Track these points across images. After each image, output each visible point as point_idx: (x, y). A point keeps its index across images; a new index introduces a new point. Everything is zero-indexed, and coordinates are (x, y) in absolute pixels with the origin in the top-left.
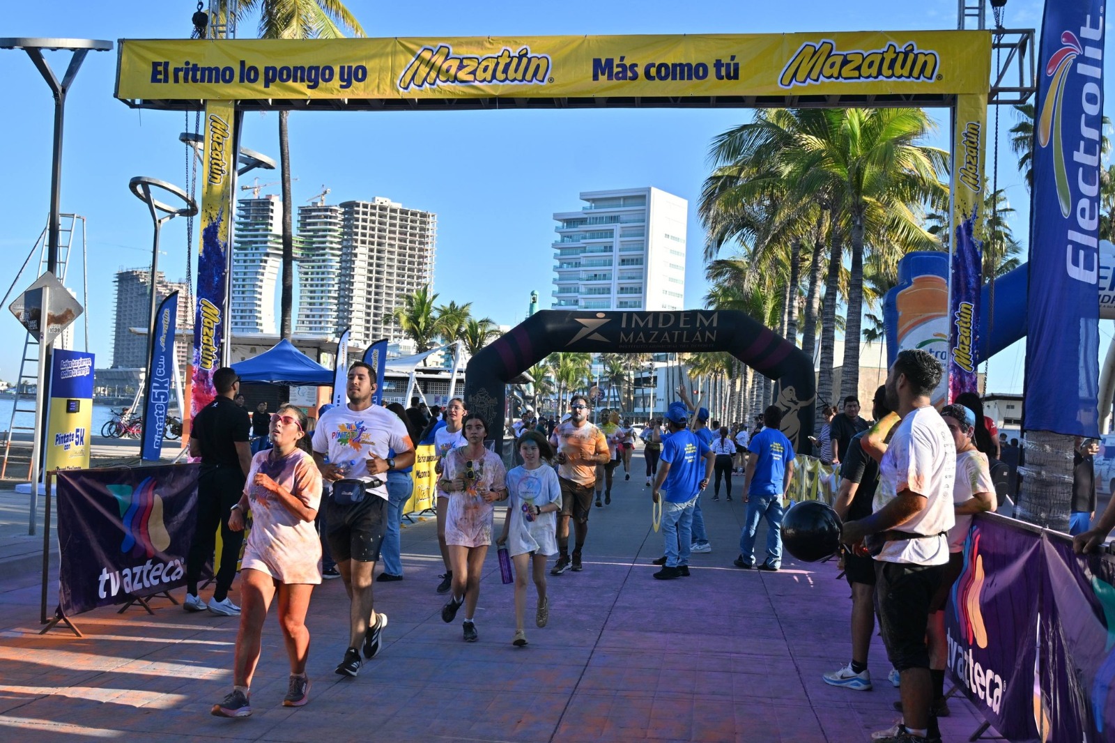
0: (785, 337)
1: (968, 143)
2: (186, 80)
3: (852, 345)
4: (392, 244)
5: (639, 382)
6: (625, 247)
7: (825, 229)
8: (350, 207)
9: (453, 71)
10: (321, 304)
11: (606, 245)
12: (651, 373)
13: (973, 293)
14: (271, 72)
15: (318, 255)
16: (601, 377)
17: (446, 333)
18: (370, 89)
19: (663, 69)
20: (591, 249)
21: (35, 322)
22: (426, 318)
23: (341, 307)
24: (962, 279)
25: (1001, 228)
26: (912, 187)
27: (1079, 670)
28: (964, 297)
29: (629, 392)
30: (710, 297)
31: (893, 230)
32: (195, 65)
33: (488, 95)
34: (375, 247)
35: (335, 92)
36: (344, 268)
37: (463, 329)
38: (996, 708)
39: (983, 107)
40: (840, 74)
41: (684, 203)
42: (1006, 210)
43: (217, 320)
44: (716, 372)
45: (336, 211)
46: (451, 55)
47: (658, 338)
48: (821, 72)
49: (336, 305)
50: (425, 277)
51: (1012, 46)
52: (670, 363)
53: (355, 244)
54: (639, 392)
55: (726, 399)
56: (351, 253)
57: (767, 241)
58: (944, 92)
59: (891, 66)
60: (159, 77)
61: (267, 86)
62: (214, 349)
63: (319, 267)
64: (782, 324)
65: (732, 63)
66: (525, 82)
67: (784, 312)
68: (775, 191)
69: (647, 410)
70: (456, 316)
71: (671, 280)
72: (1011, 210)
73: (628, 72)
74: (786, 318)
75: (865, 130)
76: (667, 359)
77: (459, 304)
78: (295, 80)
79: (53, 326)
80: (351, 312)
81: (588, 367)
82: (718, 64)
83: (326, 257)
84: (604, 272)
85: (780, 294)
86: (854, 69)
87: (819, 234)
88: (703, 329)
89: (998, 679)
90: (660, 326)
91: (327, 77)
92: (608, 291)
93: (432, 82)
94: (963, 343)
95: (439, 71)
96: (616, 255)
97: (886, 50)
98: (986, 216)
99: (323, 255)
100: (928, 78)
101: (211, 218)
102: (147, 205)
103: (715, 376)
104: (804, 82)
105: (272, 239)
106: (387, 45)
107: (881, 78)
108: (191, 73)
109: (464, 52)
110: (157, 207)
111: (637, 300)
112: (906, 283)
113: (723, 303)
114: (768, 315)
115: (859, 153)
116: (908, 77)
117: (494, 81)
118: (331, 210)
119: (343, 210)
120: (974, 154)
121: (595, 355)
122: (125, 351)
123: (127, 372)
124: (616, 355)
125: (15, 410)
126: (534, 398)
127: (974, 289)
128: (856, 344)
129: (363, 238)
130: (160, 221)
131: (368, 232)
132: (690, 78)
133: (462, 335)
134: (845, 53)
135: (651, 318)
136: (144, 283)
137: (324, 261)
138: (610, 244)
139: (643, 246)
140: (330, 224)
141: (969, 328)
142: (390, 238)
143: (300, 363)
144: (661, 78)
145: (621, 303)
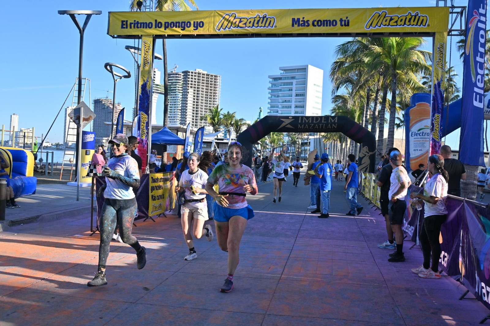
0: (364, 127)
1: (439, 52)
2: (134, 27)
3: (391, 130)
4: (203, 88)
5: (303, 144)
6: (297, 89)
7: (380, 84)
8: (186, 73)
9: (237, 23)
10: (174, 112)
11: (290, 88)
12: (308, 140)
13: (440, 110)
14: (167, 24)
15: (173, 92)
16: (287, 142)
17: (226, 124)
18: (205, 30)
19: (319, 22)
20: (284, 90)
21: (78, 120)
22: (218, 118)
23: (183, 113)
24: (436, 105)
25: (452, 82)
26: (416, 67)
27: (475, 249)
28: (437, 112)
29: (299, 148)
30: (332, 110)
31: (408, 84)
32: (138, 22)
33: (251, 32)
34: (196, 89)
35: (192, 31)
36: (184, 98)
37: (233, 123)
38: (445, 265)
39: (446, 37)
40: (389, 24)
41: (322, 71)
42: (454, 75)
43: (146, 120)
44: (335, 140)
45: (180, 75)
46: (237, 17)
47: (314, 126)
48: (382, 23)
49: (180, 112)
50: (216, 101)
51: (458, 13)
52: (316, 137)
53: (188, 88)
54: (303, 148)
55: (338, 151)
56: (186, 92)
57: (357, 88)
58: (430, 31)
59: (409, 21)
60: (124, 26)
61: (165, 29)
62: (146, 131)
63: (174, 97)
64: (363, 121)
65: (347, 20)
66: (265, 27)
67: (363, 116)
68: (361, 68)
69: (306, 155)
70: (230, 117)
71: (317, 103)
72: (457, 75)
73: (305, 23)
74: (364, 119)
75: (398, 44)
76: (314, 135)
77: (231, 112)
78: (176, 27)
79: (85, 122)
80: (187, 115)
81: (282, 138)
82: (341, 20)
83: (177, 93)
84: (289, 100)
85: (362, 109)
86: (395, 22)
87: (378, 85)
88: (332, 123)
89: (446, 254)
90: (314, 122)
91: (188, 26)
92: (290, 107)
93: (229, 27)
94: (436, 130)
95: (232, 23)
96: (294, 93)
97: (407, 14)
98: (446, 77)
99: (175, 92)
100: (424, 26)
101: (144, 81)
102: (111, 74)
103: (334, 142)
104: (375, 27)
105: (155, 86)
106: (212, 13)
107: (405, 25)
108: (136, 25)
109: (242, 15)
110: (115, 74)
111: (302, 111)
112: (413, 105)
113: (338, 113)
114: (357, 118)
115: (395, 53)
116: (416, 25)
117: (253, 27)
118: (178, 74)
119: (183, 74)
120: (442, 56)
121: (285, 133)
122: (97, 131)
123: (98, 139)
124: (294, 133)
125: (65, 154)
126: (261, 151)
127: (440, 109)
128: (393, 130)
129: (191, 86)
130: (116, 80)
131: (193, 83)
132: (330, 26)
133: (232, 125)
134: (391, 16)
135: (310, 119)
136: (104, 104)
137: (175, 95)
138: (291, 88)
139: (305, 89)
140: (178, 80)
141: (438, 124)
142: (202, 86)
143: (172, 136)
144: (319, 26)
145: (296, 112)
